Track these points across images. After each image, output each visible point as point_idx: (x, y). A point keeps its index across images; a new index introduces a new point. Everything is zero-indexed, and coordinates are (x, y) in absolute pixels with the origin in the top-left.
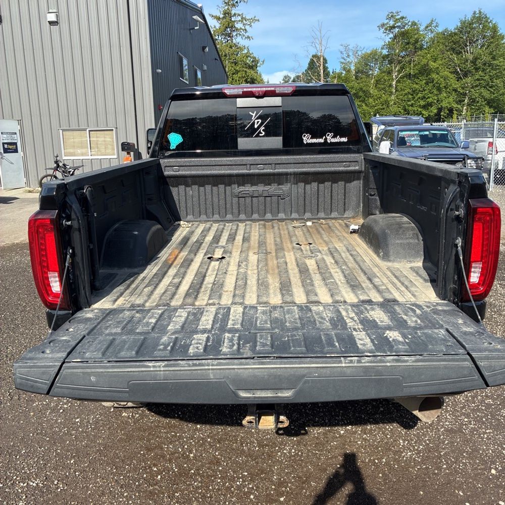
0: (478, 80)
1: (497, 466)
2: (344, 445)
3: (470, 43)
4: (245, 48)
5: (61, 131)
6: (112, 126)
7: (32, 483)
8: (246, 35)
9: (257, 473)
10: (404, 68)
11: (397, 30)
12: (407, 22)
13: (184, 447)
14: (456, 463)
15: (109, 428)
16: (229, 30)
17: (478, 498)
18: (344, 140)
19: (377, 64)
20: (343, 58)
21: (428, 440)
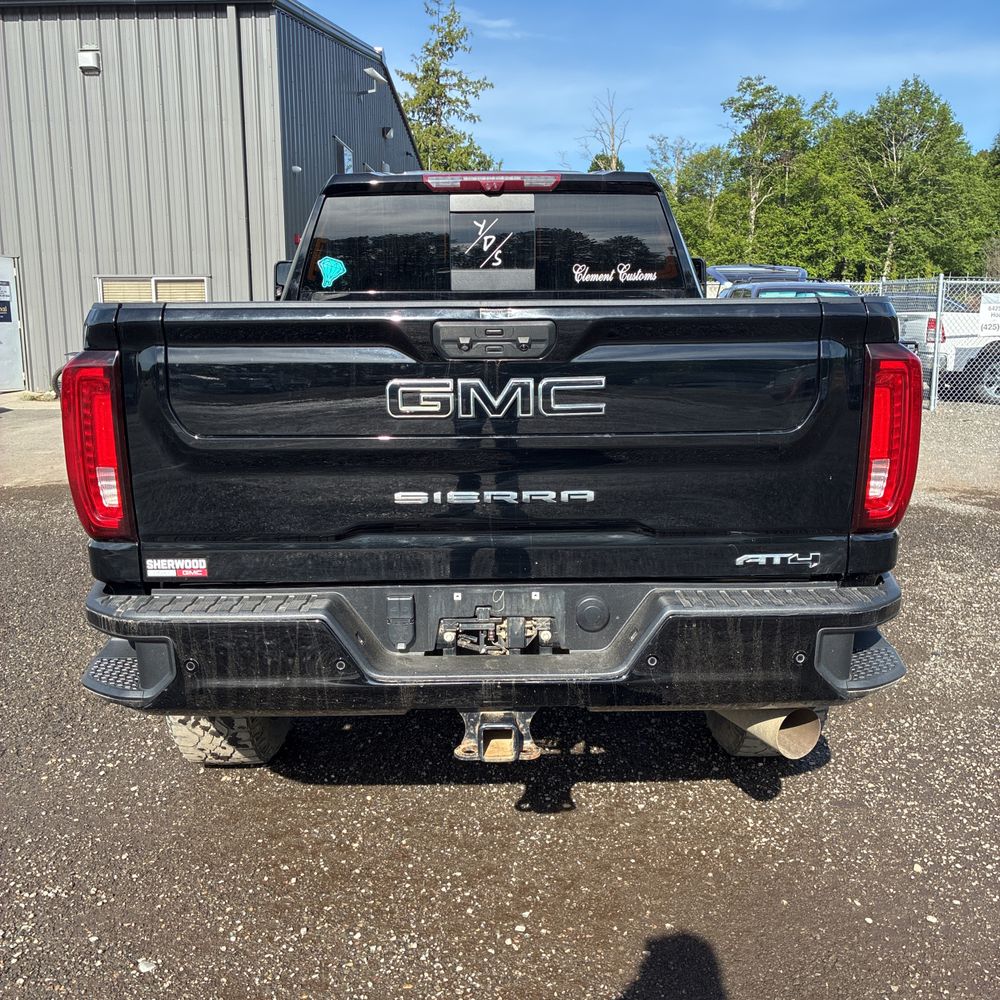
0: (912, 210)
1: (926, 860)
2: (644, 826)
3: (897, 140)
4: (465, 138)
5: (99, 282)
6: (200, 273)
7: (45, 893)
8: (468, 112)
9: (480, 872)
10: (772, 185)
11: (758, 111)
12: (777, 97)
13: (340, 832)
14: (849, 854)
15: (197, 801)
16: (433, 101)
17: (888, 910)
18: (651, 277)
19: (721, 176)
20: (655, 162)
21: (799, 818)
